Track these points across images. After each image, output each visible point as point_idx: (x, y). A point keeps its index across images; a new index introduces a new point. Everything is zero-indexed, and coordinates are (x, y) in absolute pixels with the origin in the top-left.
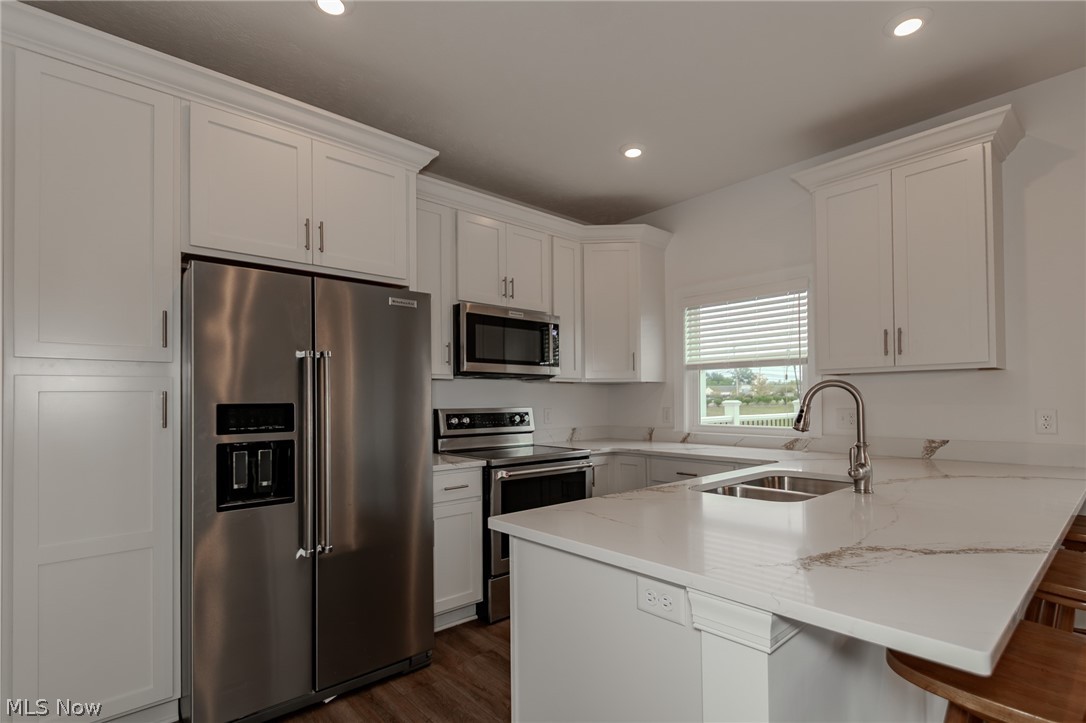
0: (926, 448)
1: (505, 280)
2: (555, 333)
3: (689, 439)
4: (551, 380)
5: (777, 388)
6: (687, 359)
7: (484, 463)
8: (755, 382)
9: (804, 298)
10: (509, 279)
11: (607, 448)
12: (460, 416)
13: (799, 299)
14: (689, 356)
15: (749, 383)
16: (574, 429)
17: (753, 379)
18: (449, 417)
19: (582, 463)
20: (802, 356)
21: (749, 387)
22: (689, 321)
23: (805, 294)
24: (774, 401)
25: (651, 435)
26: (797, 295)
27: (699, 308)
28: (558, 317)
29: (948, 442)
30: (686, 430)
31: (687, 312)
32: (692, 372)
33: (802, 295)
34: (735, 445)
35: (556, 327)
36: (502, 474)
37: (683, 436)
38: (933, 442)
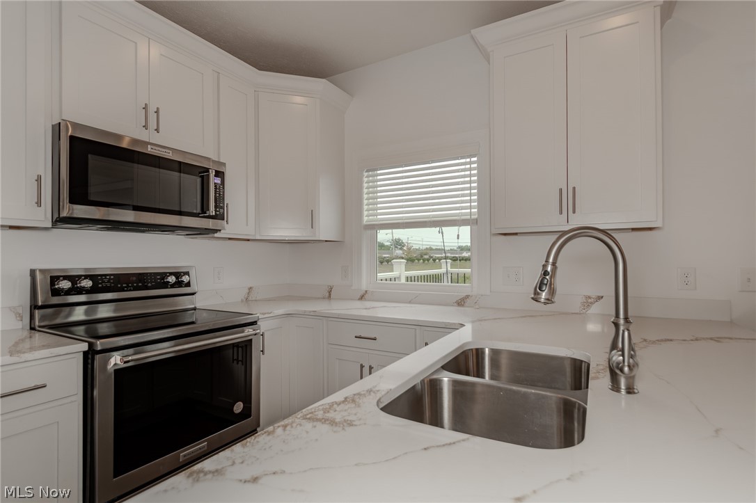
0: (583, 304)
1: (145, 108)
2: (218, 181)
3: (366, 296)
4: (216, 235)
5: (418, 252)
6: (365, 219)
7: (85, 346)
8: (405, 248)
9: (474, 163)
10: (152, 109)
11: (280, 311)
12: (73, 279)
13: (471, 163)
14: (368, 216)
15: (401, 249)
16: (250, 288)
17: (404, 246)
18: (54, 279)
19: (248, 331)
20: (473, 217)
21: (401, 252)
22: (368, 182)
23: (475, 159)
24: (416, 261)
25: (330, 292)
26: (468, 160)
27: (377, 170)
28: (224, 164)
29: (602, 297)
30: (364, 287)
31: (366, 174)
32: (369, 232)
33: (473, 159)
34: (410, 302)
35: (219, 174)
36: (116, 360)
37: (362, 293)
38: (590, 297)
